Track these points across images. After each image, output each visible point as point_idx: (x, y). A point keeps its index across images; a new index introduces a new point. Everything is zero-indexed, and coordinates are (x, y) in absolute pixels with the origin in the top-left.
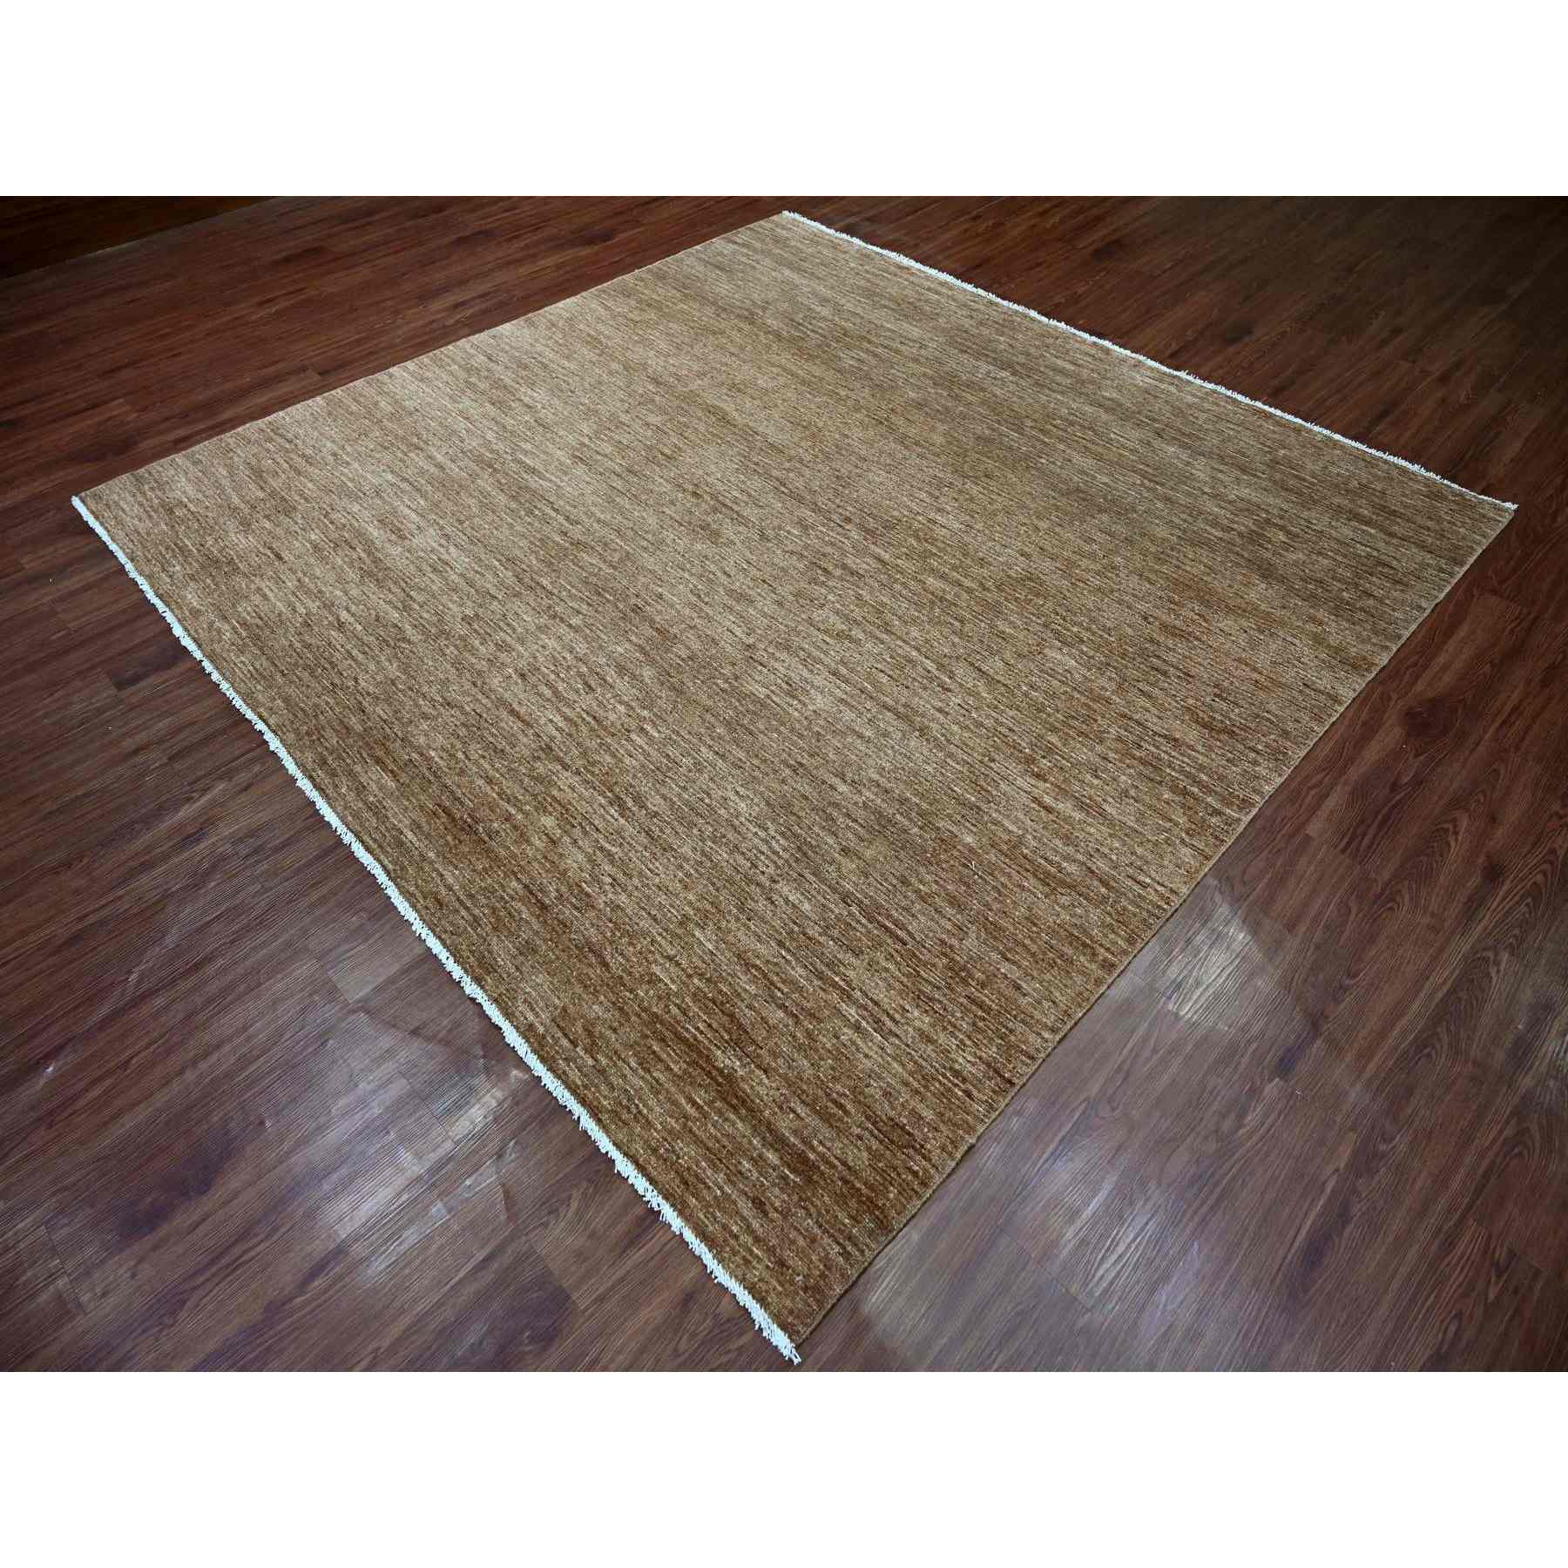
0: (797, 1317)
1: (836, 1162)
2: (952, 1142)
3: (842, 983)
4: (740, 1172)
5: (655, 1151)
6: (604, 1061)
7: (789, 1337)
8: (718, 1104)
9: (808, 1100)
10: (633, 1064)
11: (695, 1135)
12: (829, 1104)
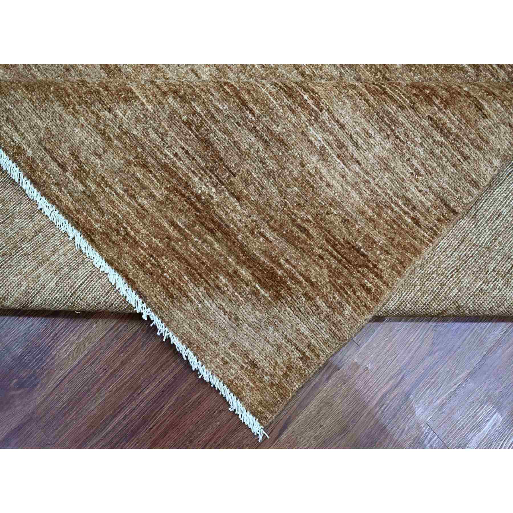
0: (265, 406)
1: (301, 279)
2: (401, 263)
3: (310, 102)
4: (218, 287)
5: (142, 266)
6: (93, 187)
7: (259, 421)
8: (197, 228)
9: (276, 226)
10: (120, 191)
11: (177, 253)
12: (295, 229)
